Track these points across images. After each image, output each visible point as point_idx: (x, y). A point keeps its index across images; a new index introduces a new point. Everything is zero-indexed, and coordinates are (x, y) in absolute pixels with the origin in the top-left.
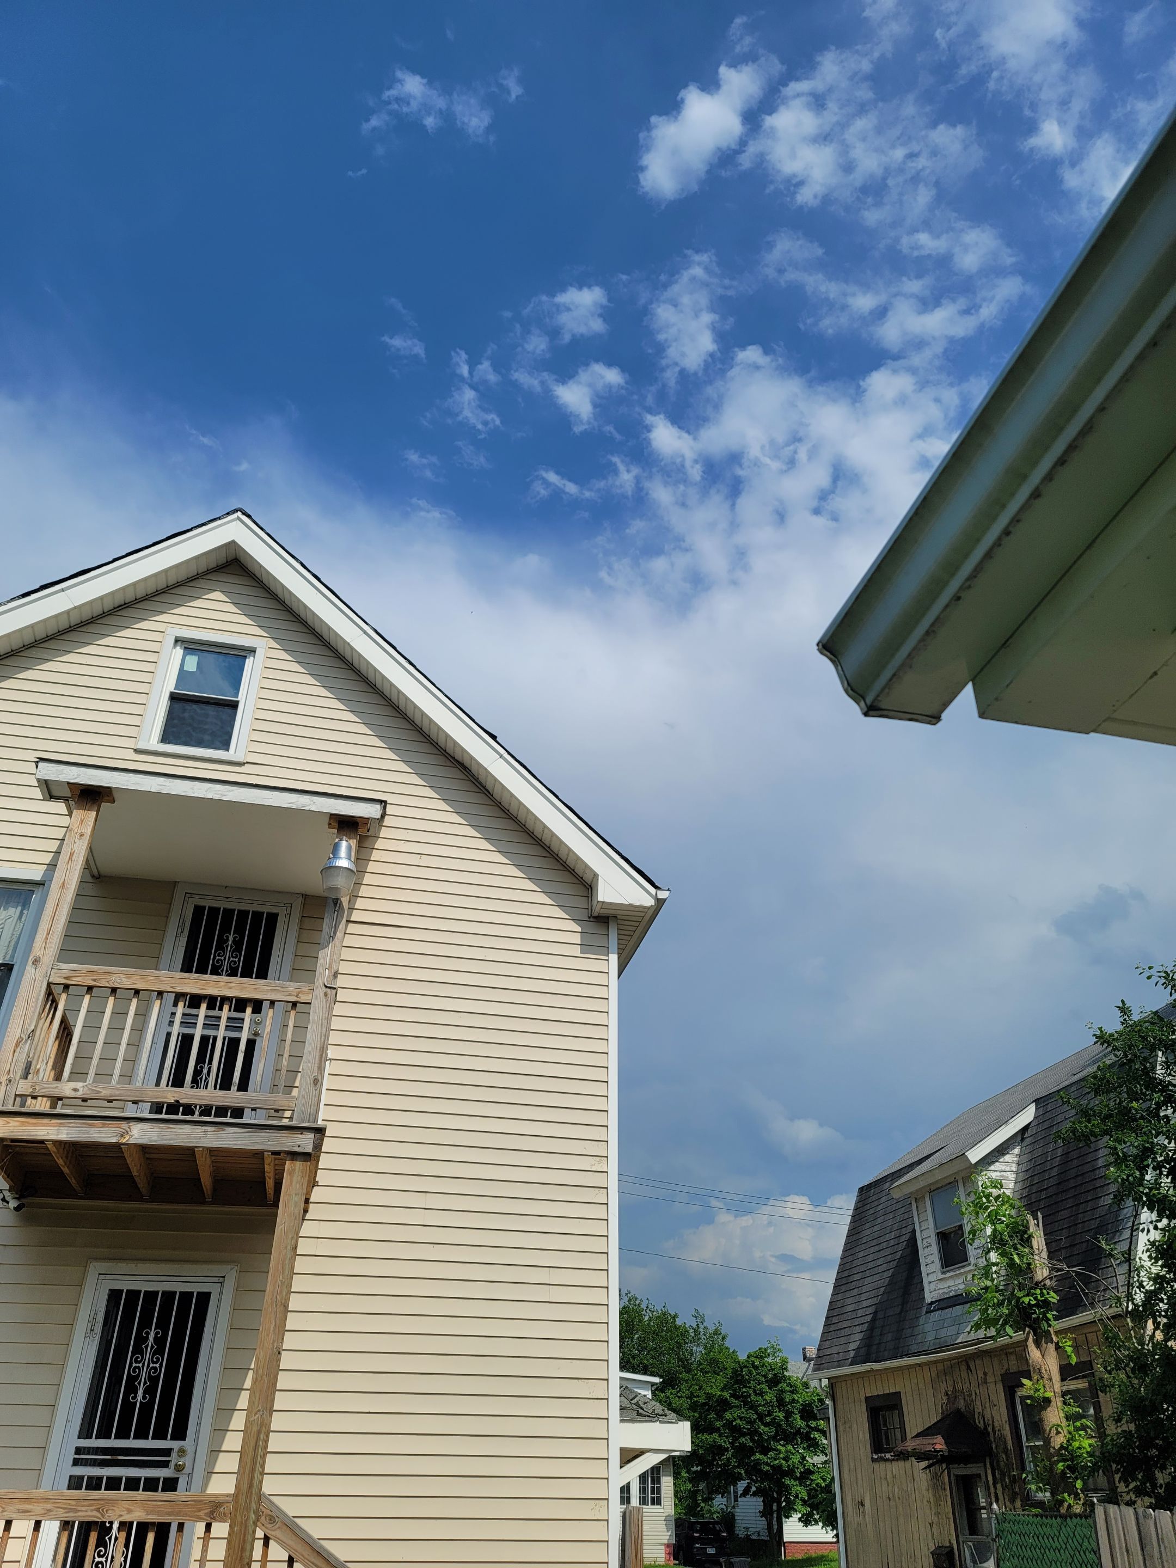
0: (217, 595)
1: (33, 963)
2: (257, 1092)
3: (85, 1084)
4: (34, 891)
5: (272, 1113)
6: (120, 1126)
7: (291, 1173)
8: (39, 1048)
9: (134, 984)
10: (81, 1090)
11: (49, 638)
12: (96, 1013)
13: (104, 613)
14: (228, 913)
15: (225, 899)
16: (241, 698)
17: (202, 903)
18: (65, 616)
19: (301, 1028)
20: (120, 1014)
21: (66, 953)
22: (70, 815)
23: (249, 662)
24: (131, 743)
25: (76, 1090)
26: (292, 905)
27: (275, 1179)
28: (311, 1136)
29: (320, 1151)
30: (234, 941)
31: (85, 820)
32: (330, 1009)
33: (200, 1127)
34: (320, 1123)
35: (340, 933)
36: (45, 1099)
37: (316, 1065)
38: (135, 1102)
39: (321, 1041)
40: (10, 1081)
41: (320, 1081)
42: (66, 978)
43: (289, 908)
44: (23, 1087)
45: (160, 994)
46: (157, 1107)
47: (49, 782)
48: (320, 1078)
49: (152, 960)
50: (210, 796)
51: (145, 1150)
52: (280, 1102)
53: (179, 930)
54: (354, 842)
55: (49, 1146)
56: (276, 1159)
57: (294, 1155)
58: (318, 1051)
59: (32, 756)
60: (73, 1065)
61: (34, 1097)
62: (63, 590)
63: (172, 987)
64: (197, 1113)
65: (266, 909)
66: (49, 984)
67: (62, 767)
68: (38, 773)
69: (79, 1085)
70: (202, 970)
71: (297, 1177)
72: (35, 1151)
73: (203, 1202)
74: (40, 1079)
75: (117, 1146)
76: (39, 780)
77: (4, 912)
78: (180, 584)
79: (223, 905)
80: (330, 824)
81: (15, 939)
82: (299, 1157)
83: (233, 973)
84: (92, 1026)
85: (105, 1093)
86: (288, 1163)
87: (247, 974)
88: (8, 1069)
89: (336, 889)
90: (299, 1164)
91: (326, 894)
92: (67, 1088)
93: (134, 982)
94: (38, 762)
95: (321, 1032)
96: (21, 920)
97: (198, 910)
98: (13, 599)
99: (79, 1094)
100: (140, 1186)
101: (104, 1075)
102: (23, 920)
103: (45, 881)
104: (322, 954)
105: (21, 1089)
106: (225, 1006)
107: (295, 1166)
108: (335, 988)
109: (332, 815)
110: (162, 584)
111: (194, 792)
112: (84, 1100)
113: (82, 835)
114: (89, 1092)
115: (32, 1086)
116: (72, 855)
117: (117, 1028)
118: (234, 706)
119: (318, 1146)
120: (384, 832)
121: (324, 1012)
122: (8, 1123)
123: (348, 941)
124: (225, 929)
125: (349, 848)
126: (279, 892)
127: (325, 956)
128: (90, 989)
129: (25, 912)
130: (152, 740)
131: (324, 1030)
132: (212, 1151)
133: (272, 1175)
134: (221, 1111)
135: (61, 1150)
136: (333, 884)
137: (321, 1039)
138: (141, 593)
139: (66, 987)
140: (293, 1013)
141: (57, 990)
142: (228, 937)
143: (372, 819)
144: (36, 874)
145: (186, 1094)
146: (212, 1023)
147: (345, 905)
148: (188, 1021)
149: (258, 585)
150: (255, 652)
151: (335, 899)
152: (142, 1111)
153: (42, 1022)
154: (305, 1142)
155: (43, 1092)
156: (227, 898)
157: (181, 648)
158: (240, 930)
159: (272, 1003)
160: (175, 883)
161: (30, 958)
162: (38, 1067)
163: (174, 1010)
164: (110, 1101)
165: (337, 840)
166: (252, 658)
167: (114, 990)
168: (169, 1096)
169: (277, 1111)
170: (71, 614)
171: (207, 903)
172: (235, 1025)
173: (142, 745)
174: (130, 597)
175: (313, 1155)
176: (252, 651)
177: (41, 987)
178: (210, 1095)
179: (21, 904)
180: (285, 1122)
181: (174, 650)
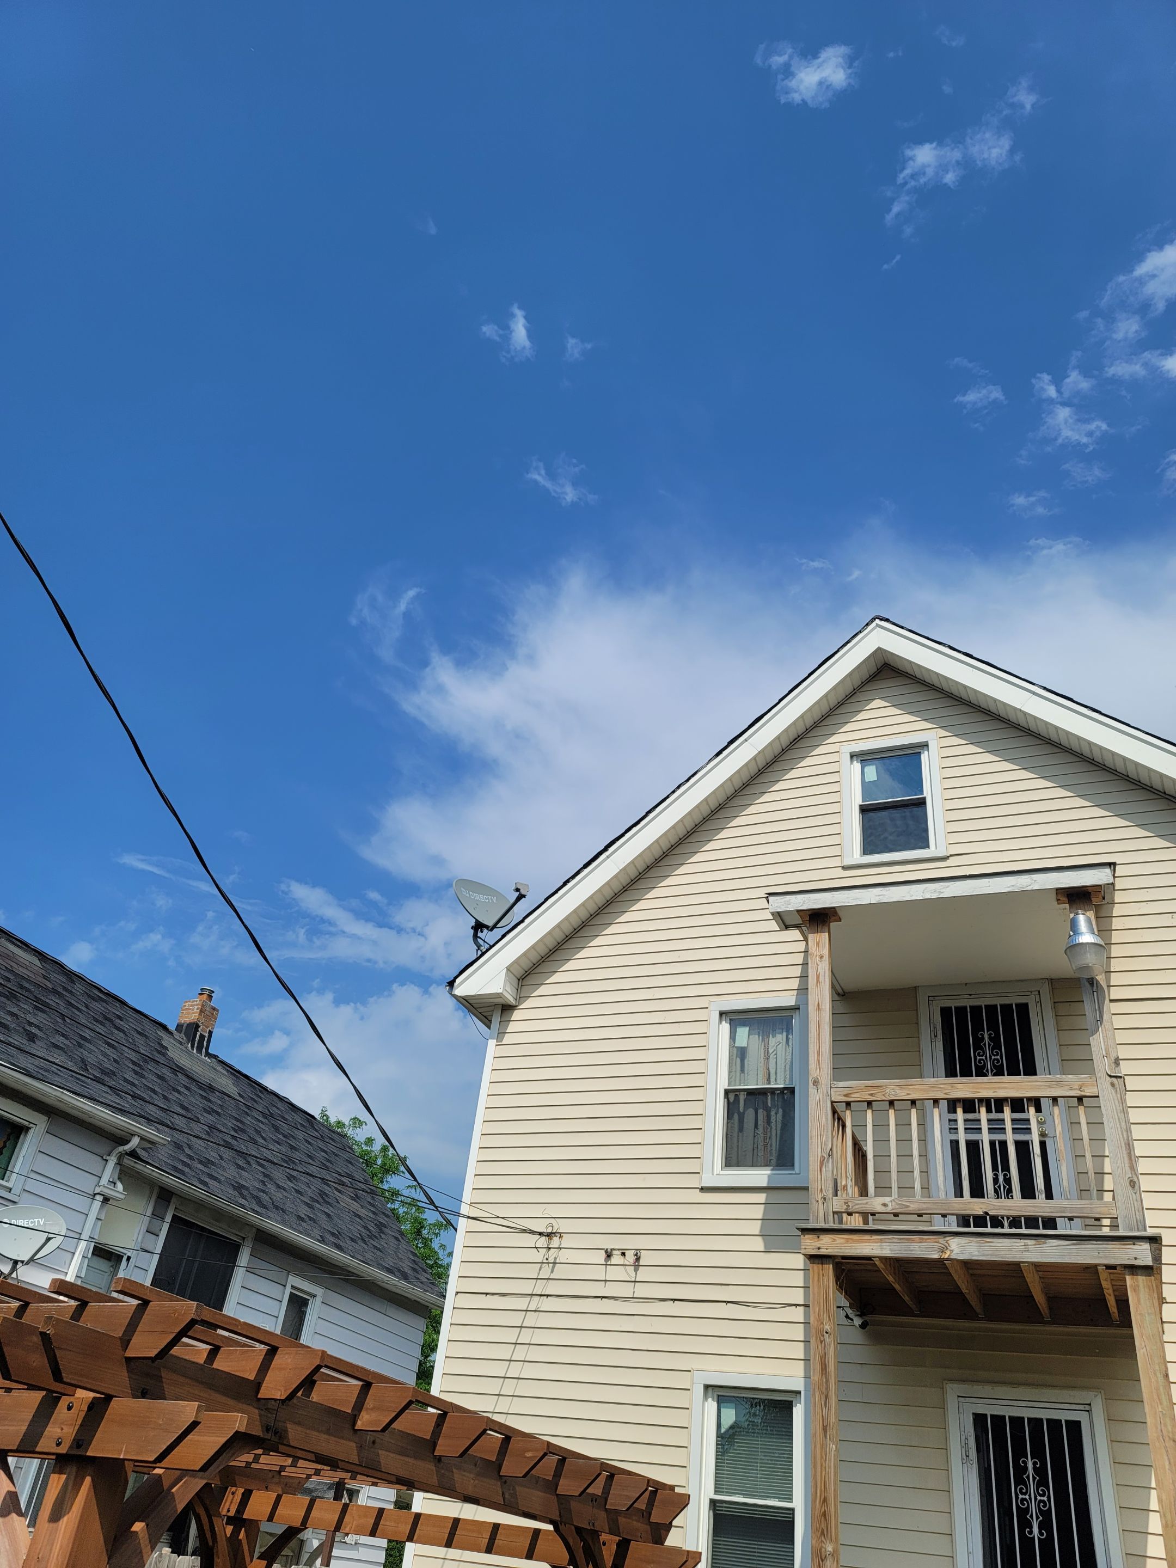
0: (877, 703)
1: (814, 1085)
2: (1068, 1199)
3: (892, 1198)
4: (792, 1016)
5: (1093, 1222)
6: (937, 1240)
7: (1136, 1289)
8: (839, 1165)
9: (908, 1094)
10: (890, 1204)
11: (746, 785)
12: (881, 1126)
13: (783, 750)
14: (976, 1010)
15: (969, 997)
16: (927, 793)
17: (947, 1004)
18: (753, 762)
19: (1097, 1124)
20: (903, 1125)
21: (839, 1072)
22: (806, 939)
23: (924, 757)
24: (837, 862)
25: (885, 1205)
26: (1039, 992)
27: (1115, 1296)
28: (1146, 1246)
29: (1161, 1263)
30: (990, 1038)
31: (820, 942)
32: (1123, 1101)
33: (1019, 1241)
34: (1150, 1232)
35: (1105, 1017)
36: (857, 1215)
37: (1127, 1165)
38: (944, 1216)
39: (1123, 1137)
40: (825, 1199)
41: (1137, 1183)
42: (846, 1095)
43: (1037, 996)
44: (838, 1204)
45: (936, 1101)
46: (964, 1220)
47: (782, 914)
48: (1135, 1179)
49: (914, 1069)
50: (928, 896)
51: (968, 1265)
52: (1098, 1210)
53: (933, 1036)
54: (1091, 914)
55: (876, 1263)
56: (1110, 1273)
57: (1134, 1269)
58: (1124, 1148)
59: (762, 893)
60: (875, 1179)
61: (850, 1214)
62: (746, 740)
63: (946, 1094)
64: (1006, 1223)
65: (1014, 1001)
66: (832, 1102)
67: (788, 897)
68: (770, 907)
69: (887, 1200)
70: (966, 1073)
71: (1144, 1294)
72: (863, 1268)
73: (1040, 1321)
74: (850, 1196)
75: (941, 1262)
76: (773, 914)
77: (774, 1039)
78: (841, 704)
79: (968, 1003)
80: (1058, 900)
81: (789, 1063)
82: (1139, 1272)
83: (999, 1072)
84: (880, 1141)
85: (913, 1207)
86: (1128, 1278)
87: (1014, 1072)
88: (820, 1187)
89: (1086, 968)
90: (1142, 1280)
91: (1077, 975)
92: (876, 1203)
93: (909, 1092)
94: (767, 897)
95: (1121, 1128)
96: (789, 1045)
97: (945, 1012)
98: (710, 760)
99: (889, 1209)
100: (973, 1304)
101: (906, 1189)
102: (790, 1044)
103: (799, 1005)
104: (1093, 1040)
105: (836, 1207)
106: (1005, 1108)
107: (1137, 1280)
108: (1121, 1077)
109: (1057, 889)
110: (825, 709)
111: (912, 896)
112: (896, 1215)
113: (822, 957)
114: (897, 1207)
115: (845, 1203)
116: (818, 977)
117: (904, 1140)
118: (922, 803)
119: (1157, 1258)
120: (1118, 897)
121: (1117, 1104)
122: (835, 1240)
123: (1118, 1022)
124: (978, 1027)
125: (1089, 921)
126: (1022, 981)
127: (1098, 1042)
128: (869, 1104)
129: (790, 1036)
130: (855, 854)
131: (1123, 1124)
132: (1037, 1266)
133: (1111, 1291)
134: (1032, 1222)
135: (888, 1266)
136: (1083, 962)
137: (1122, 1134)
138: (809, 722)
139: (848, 1104)
140: (1081, 1109)
141: (841, 1108)
142: (983, 1035)
143: (1104, 885)
144: (789, 1000)
145: (990, 1204)
146: (996, 1126)
147: (1103, 984)
148: (973, 1127)
149: (912, 681)
150: (927, 746)
151: (1089, 979)
152: (950, 1225)
153: (835, 1139)
154: (1142, 1254)
155: (857, 1208)
156: (970, 995)
157: (857, 762)
158: (993, 1026)
159: (1055, 1100)
160: (915, 988)
161: (810, 1080)
162: (844, 1183)
163: (952, 1116)
164: (920, 1215)
165: (1072, 915)
166: (926, 752)
167: (891, 1103)
168: (976, 1207)
169: (1098, 1219)
170: (757, 758)
171: (953, 1004)
172: (1022, 1126)
173: (848, 862)
174: (801, 729)
175: (1154, 1267)
176: (925, 745)
177: (827, 1107)
178: (1017, 1205)
179: (785, 1030)
180: (1106, 1231)
181: (852, 766)
